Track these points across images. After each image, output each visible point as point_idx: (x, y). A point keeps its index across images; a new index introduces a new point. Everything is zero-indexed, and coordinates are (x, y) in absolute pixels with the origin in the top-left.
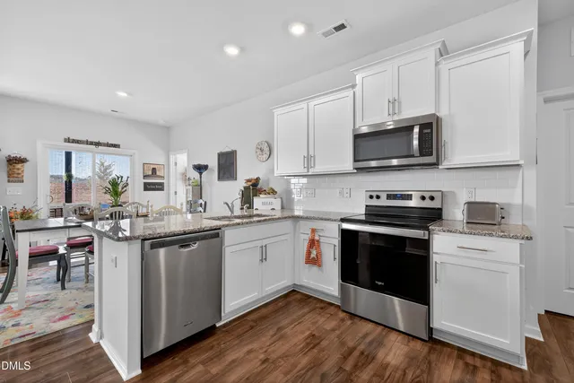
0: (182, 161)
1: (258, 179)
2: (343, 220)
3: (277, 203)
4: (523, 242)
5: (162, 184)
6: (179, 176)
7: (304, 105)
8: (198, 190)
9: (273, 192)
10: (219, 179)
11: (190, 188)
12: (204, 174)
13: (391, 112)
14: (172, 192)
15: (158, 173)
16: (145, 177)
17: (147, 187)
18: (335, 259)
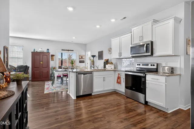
0: (89, 54)
1: (108, 59)
2: (126, 71)
3: (113, 67)
4: (166, 77)
5: (84, 61)
6: (89, 59)
7: (119, 38)
8: (93, 63)
9: (112, 63)
10: (99, 59)
11: (91, 62)
12: (95, 58)
13: (140, 40)
14: (87, 63)
15: (83, 58)
16: (80, 59)
17: (80, 62)
18: (124, 82)
